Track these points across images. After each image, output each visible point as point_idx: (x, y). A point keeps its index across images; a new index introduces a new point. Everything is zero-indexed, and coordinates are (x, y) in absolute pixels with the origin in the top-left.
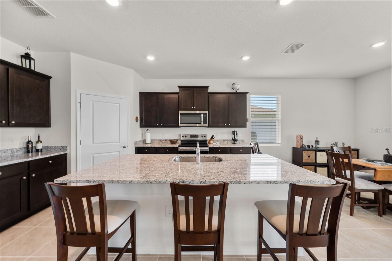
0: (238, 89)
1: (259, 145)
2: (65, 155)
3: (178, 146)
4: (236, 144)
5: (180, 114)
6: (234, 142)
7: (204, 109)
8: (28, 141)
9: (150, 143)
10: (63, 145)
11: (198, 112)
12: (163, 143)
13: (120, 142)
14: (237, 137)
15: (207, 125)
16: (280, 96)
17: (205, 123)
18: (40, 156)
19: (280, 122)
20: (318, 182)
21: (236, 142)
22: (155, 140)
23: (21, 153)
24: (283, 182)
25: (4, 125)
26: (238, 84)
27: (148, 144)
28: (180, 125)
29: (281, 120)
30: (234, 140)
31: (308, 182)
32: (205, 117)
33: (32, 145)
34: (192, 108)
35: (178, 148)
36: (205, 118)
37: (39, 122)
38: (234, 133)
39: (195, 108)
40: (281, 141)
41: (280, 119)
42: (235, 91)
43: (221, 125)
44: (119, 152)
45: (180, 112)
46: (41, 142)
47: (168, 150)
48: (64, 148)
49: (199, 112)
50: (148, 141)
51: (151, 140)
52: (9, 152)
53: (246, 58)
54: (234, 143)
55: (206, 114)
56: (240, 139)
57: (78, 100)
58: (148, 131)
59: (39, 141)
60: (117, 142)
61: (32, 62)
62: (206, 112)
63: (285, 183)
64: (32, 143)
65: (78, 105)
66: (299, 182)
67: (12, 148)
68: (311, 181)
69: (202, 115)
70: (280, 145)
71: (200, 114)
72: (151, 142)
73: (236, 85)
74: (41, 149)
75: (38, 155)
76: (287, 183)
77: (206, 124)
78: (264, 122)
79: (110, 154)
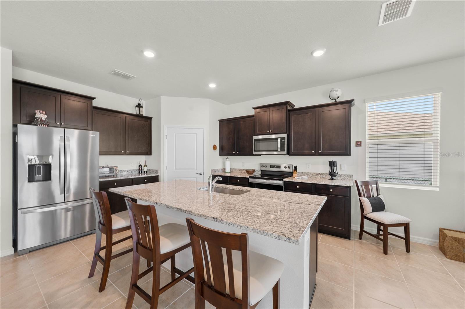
0: (338, 97)
1: (380, 185)
2: (158, 176)
3: (248, 177)
4: (334, 181)
5: (255, 139)
6: (331, 177)
7: (281, 132)
8: (139, 165)
9: (229, 172)
10: (156, 169)
11: (273, 136)
12: (243, 173)
13: (196, 169)
14: (338, 170)
15: (285, 153)
16: (440, 95)
17: (282, 149)
18: (145, 176)
19: (439, 144)
20: (271, 234)
21: (334, 178)
22: (235, 169)
23: (137, 173)
24: (229, 224)
25: (123, 153)
26: (337, 90)
27: (227, 172)
28: (255, 153)
29: (440, 141)
30: (332, 175)
31: (258, 231)
32: (283, 142)
33: (141, 168)
34: (268, 131)
35: (248, 179)
36: (282, 144)
37: (143, 152)
38: (332, 164)
39: (270, 131)
40: (440, 183)
41: (439, 138)
42: (333, 101)
43: (307, 152)
44: (196, 178)
45: (255, 137)
46: (146, 166)
47: (238, 181)
48: (157, 171)
49: (275, 136)
50: (228, 170)
51: (230, 169)
52: (130, 171)
53: (319, 53)
54: (332, 179)
55: (285, 138)
56: (345, 174)
57: (165, 134)
58: (227, 159)
59: (145, 165)
60: (194, 169)
61: (141, 109)
62: (285, 136)
63: (231, 225)
64: (141, 166)
65: (165, 137)
66: (247, 228)
67: (132, 169)
68: (262, 231)
69: (278, 140)
70: (438, 189)
71: (277, 139)
72: (230, 170)
73: (335, 92)
74: (146, 171)
75: (144, 175)
76: (233, 225)
77: (285, 151)
78: (398, 145)
79: (187, 179)
